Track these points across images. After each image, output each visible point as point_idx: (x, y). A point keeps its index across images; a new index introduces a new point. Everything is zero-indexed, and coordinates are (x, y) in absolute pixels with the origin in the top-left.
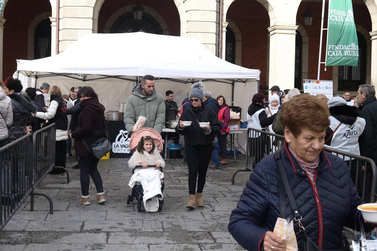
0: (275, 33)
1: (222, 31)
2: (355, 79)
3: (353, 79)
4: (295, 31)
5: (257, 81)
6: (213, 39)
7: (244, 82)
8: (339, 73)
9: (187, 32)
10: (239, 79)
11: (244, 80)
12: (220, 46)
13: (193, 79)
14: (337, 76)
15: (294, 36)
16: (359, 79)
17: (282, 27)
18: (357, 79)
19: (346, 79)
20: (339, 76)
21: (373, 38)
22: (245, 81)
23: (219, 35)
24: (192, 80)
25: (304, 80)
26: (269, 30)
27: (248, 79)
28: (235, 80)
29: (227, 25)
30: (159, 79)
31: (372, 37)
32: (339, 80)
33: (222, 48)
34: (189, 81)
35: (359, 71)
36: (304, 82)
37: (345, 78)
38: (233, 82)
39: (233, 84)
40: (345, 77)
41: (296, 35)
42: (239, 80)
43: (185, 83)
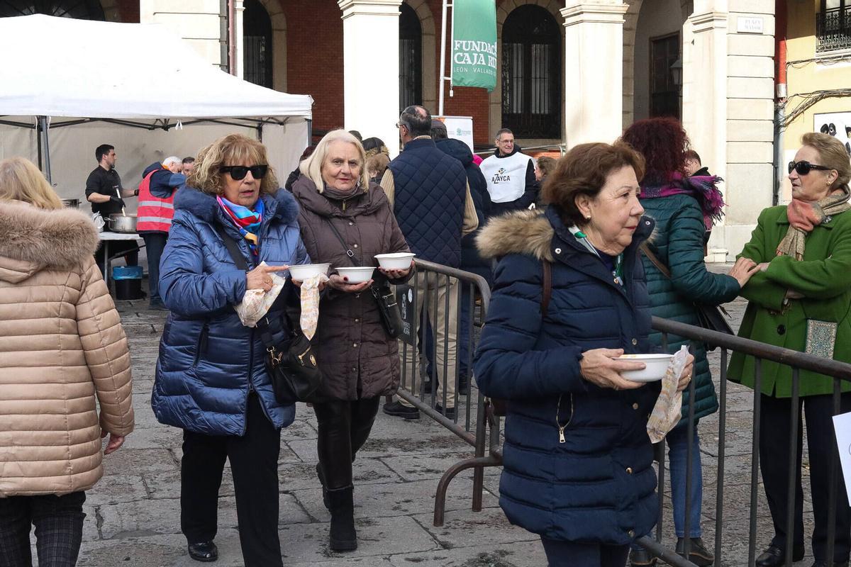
0: (353, 14)
1: (234, 10)
2: (538, 112)
3: (533, 112)
4: (397, 8)
5: (306, 119)
6: (213, 27)
7: (281, 124)
8: (504, 99)
9: (155, 13)
10: (272, 117)
11: (281, 120)
12: (231, 45)
13: (165, 120)
14: (500, 106)
15: (396, 21)
16: (547, 112)
18: (542, 112)
19: (520, 112)
20: (503, 106)
21: (568, 21)
22: (282, 122)
23: (227, 18)
24: (164, 122)
26: (340, 5)
27: (288, 117)
28: (265, 119)
30: (88, 121)
31: (566, 19)
32: (503, 115)
33: (234, 48)
34: (158, 123)
35: (546, 94)
37: (517, 111)
38: (259, 124)
39: (260, 129)
40: (517, 109)
41: (401, 17)
42: (270, 120)
43: (150, 129)
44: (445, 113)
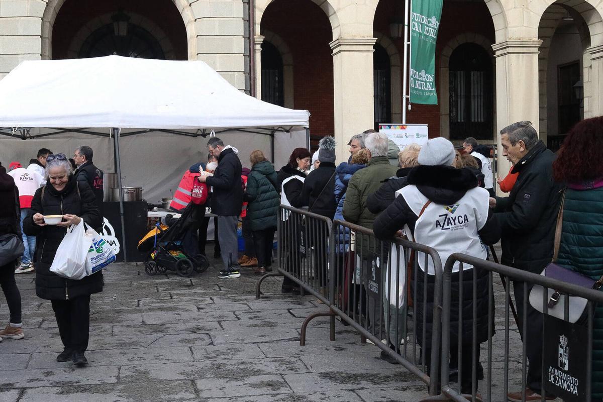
0: (340, 52)
1: (255, 51)
2: (476, 121)
3: (473, 121)
4: (372, 47)
5: (305, 128)
6: (239, 63)
7: (288, 131)
8: (451, 112)
9: (198, 54)
10: (280, 127)
11: (288, 128)
12: (252, 75)
13: (204, 129)
14: (448, 117)
15: (371, 55)
16: (482, 120)
17: (352, 41)
18: (479, 120)
19: (463, 121)
20: (450, 117)
21: (497, 53)
22: (288, 129)
23: (250, 56)
24: (202, 131)
25: (380, 124)
26: (331, 46)
27: (292, 126)
28: (276, 128)
29: (263, 40)
30: (148, 131)
32: (451, 123)
33: (255, 77)
34: (199, 132)
35: (482, 108)
36: (381, 128)
37: (461, 120)
38: (272, 132)
39: (272, 136)
40: (461, 118)
41: (375, 53)
42: (280, 129)
43: (194, 136)
44: (407, 122)
